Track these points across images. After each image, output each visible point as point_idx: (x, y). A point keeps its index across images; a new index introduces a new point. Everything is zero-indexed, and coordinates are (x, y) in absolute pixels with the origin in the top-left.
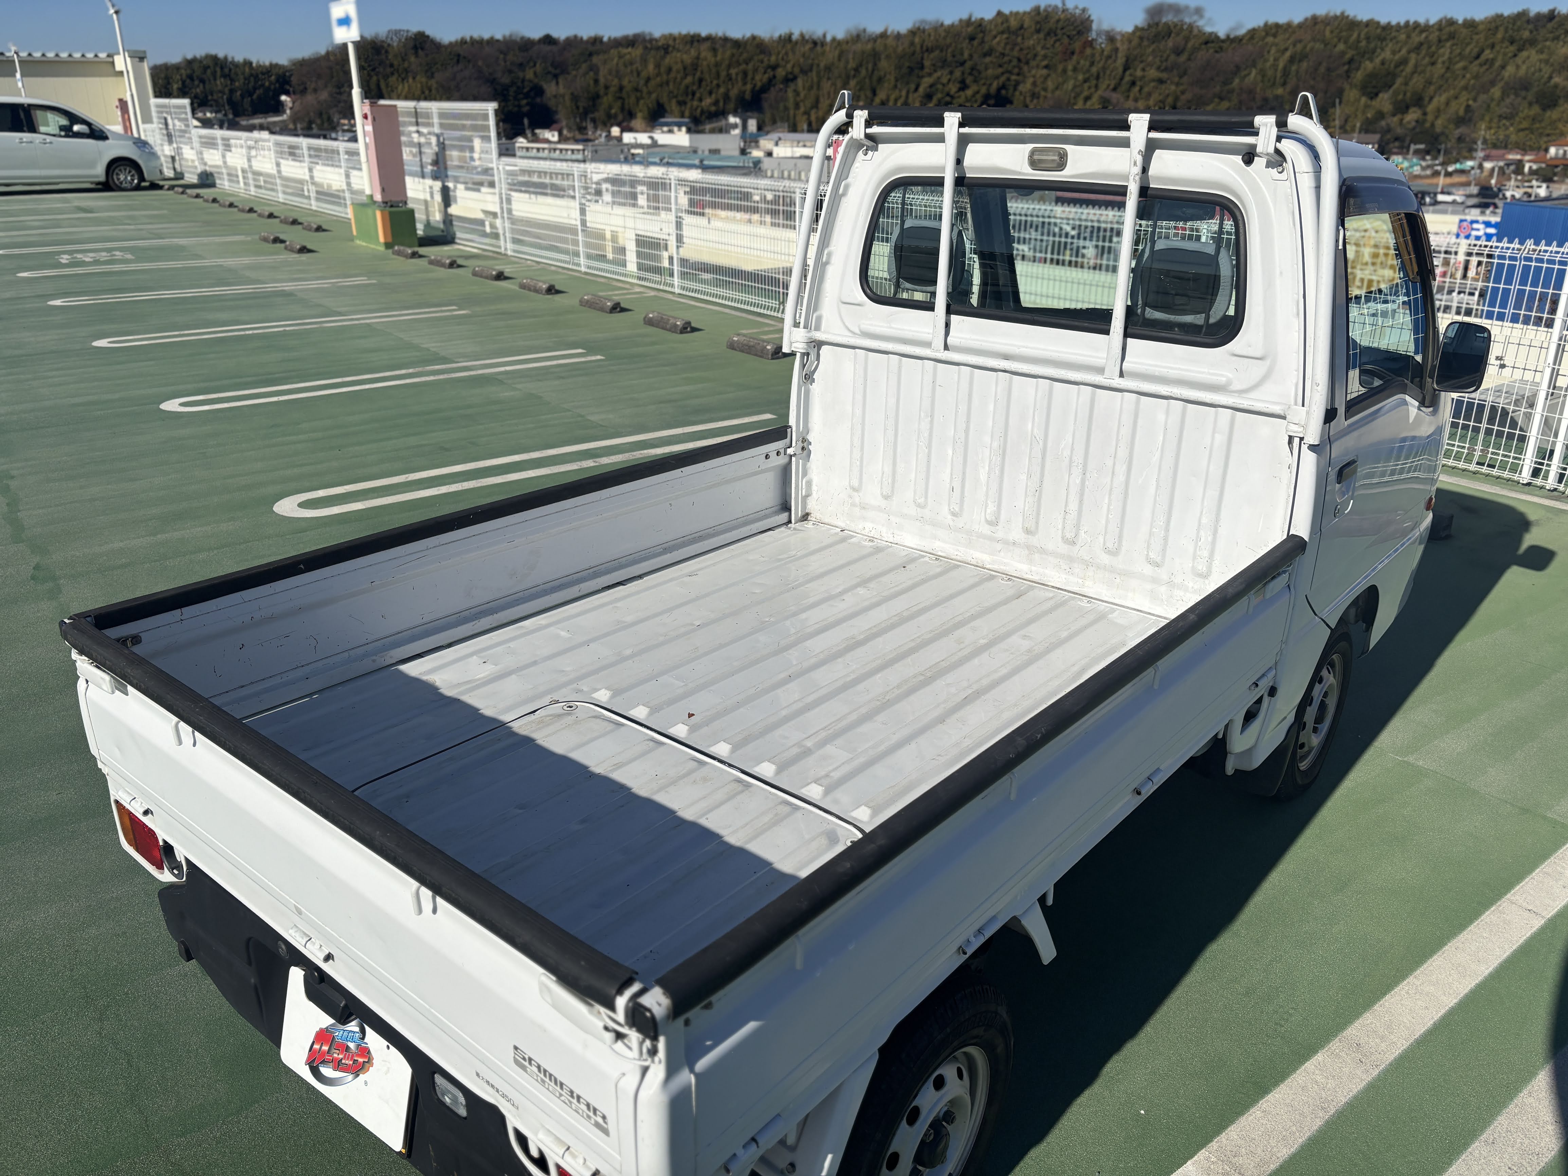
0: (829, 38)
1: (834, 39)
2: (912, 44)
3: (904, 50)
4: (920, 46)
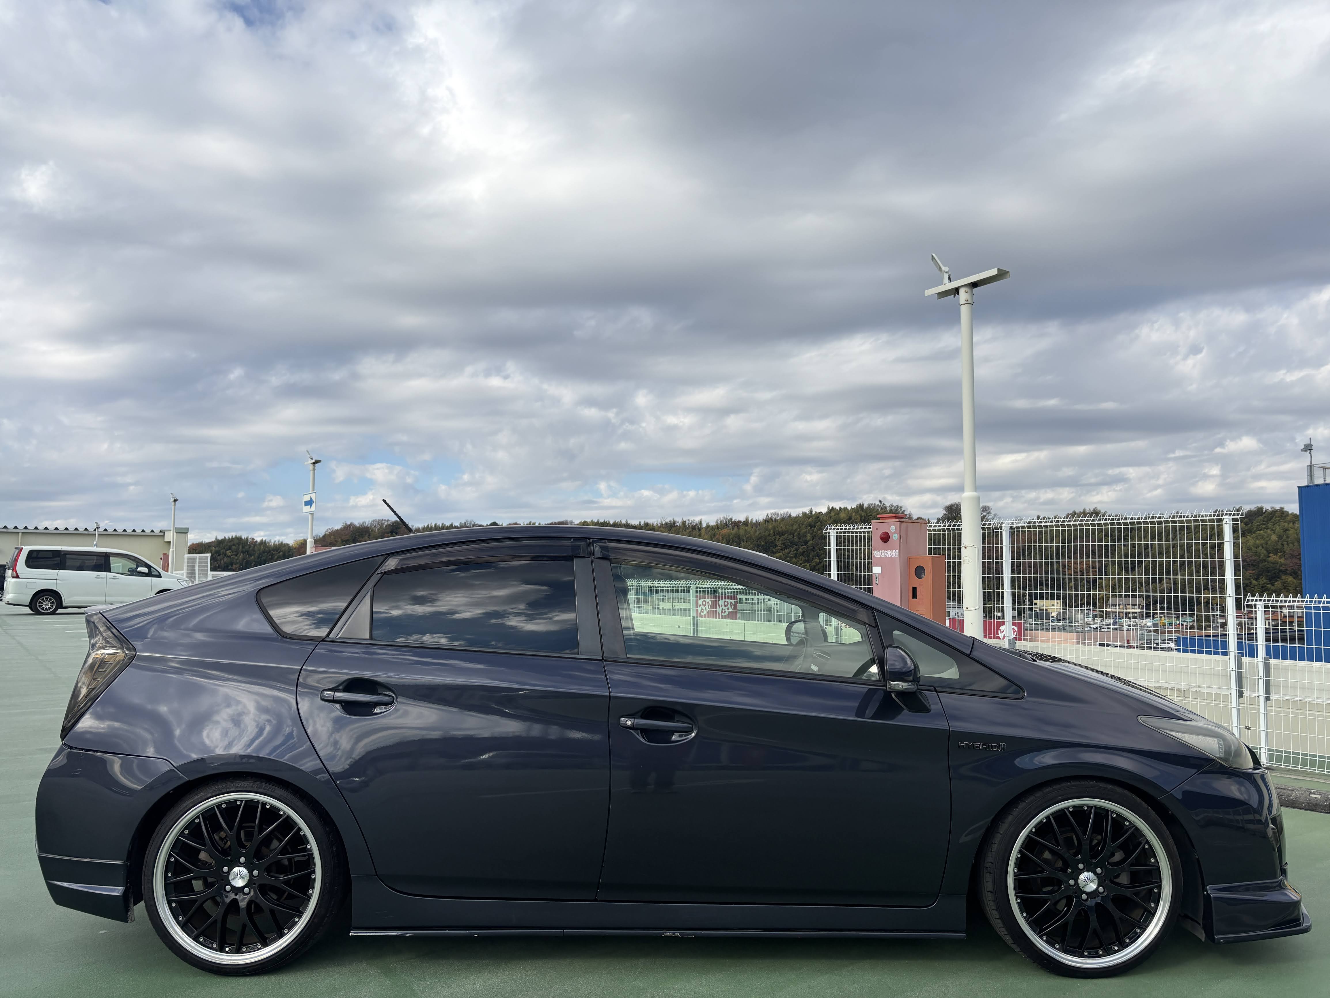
0: (704, 525)
1: (708, 526)
3: (760, 533)
4: (772, 531)
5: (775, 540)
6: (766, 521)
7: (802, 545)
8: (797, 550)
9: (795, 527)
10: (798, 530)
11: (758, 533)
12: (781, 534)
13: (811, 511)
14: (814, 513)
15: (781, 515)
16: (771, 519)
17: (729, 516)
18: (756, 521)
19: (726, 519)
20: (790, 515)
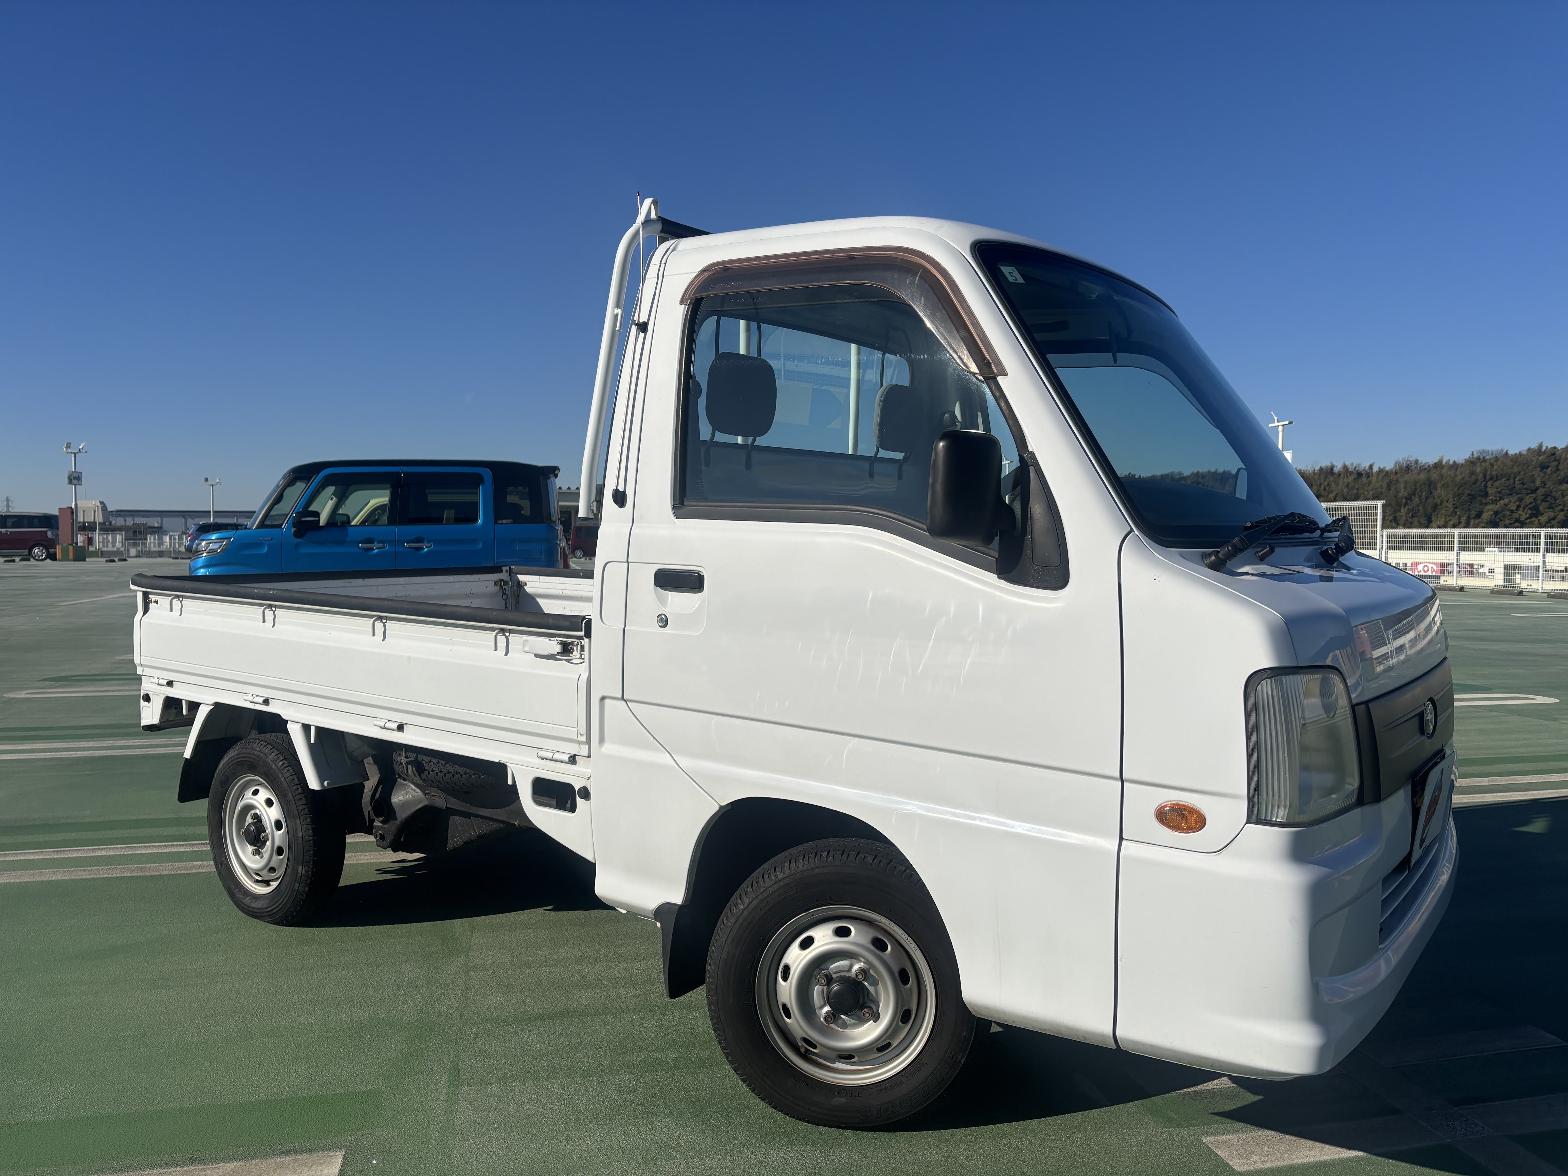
0: (1375, 469)
1: (1381, 471)
2: (1473, 473)
3: (1463, 479)
4: (1481, 475)
5: (1486, 486)
6: (1472, 462)
7: (1528, 494)
8: (1521, 500)
9: (1516, 469)
10: (1522, 473)
11: (1459, 478)
12: (1494, 479)
13: (1541, 446)
14: (1544, 448)
15: (1492, 453)
16: (1478, 458)
17: (1412, 457)
18: (1454, 462)
19: (1407, 461)
20: (1507, 453)
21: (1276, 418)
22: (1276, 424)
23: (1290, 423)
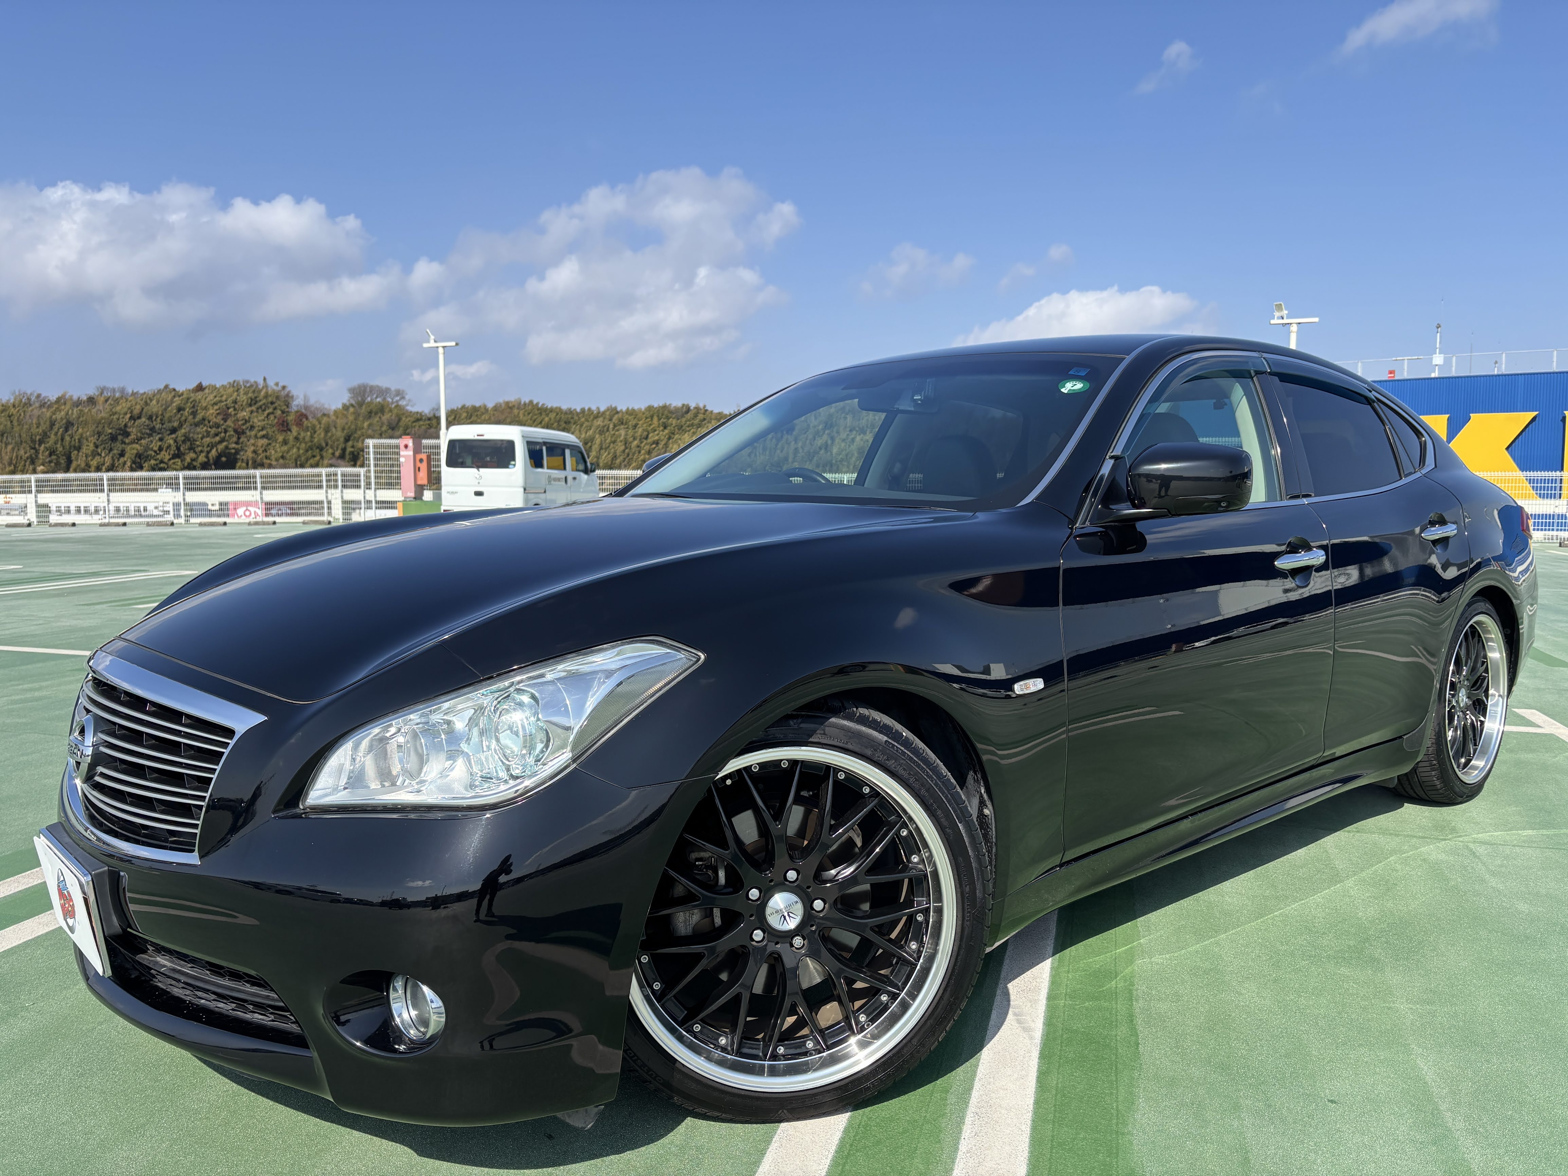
13: (167, 387)
14: (172, 390)
20: (134, 392)
21: (432, 337)
22: (432, 344)
23: (457, 344)
